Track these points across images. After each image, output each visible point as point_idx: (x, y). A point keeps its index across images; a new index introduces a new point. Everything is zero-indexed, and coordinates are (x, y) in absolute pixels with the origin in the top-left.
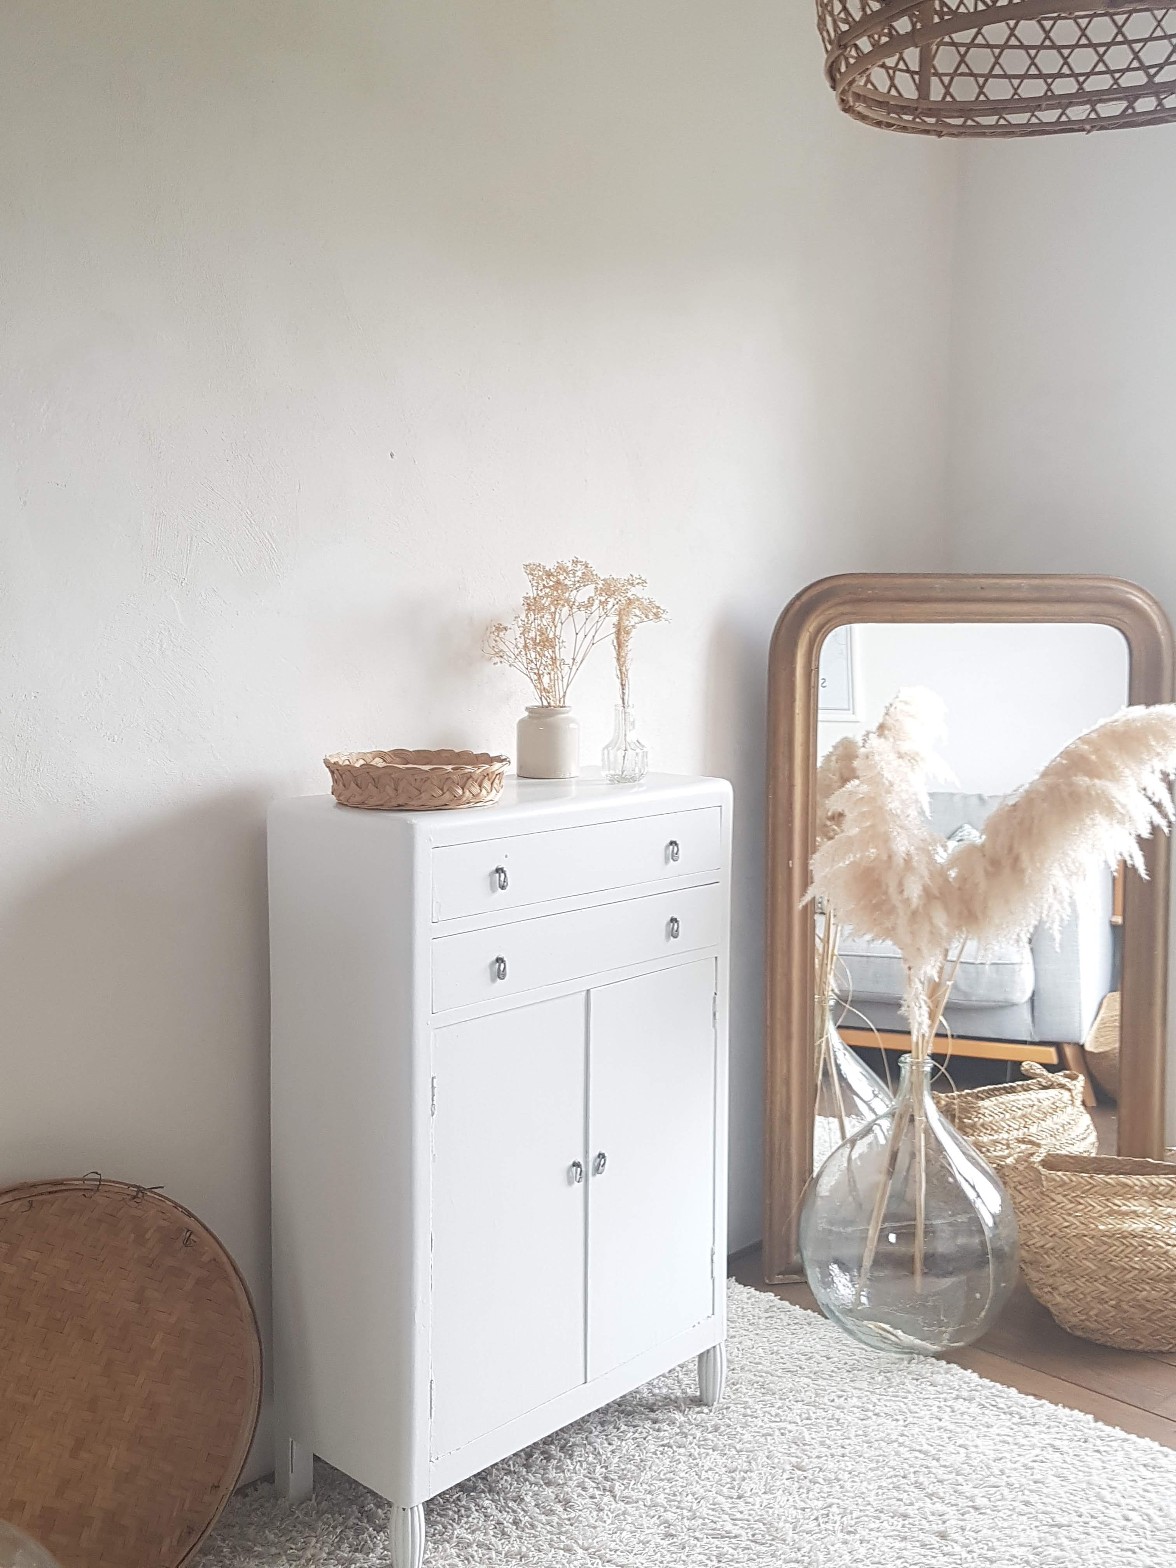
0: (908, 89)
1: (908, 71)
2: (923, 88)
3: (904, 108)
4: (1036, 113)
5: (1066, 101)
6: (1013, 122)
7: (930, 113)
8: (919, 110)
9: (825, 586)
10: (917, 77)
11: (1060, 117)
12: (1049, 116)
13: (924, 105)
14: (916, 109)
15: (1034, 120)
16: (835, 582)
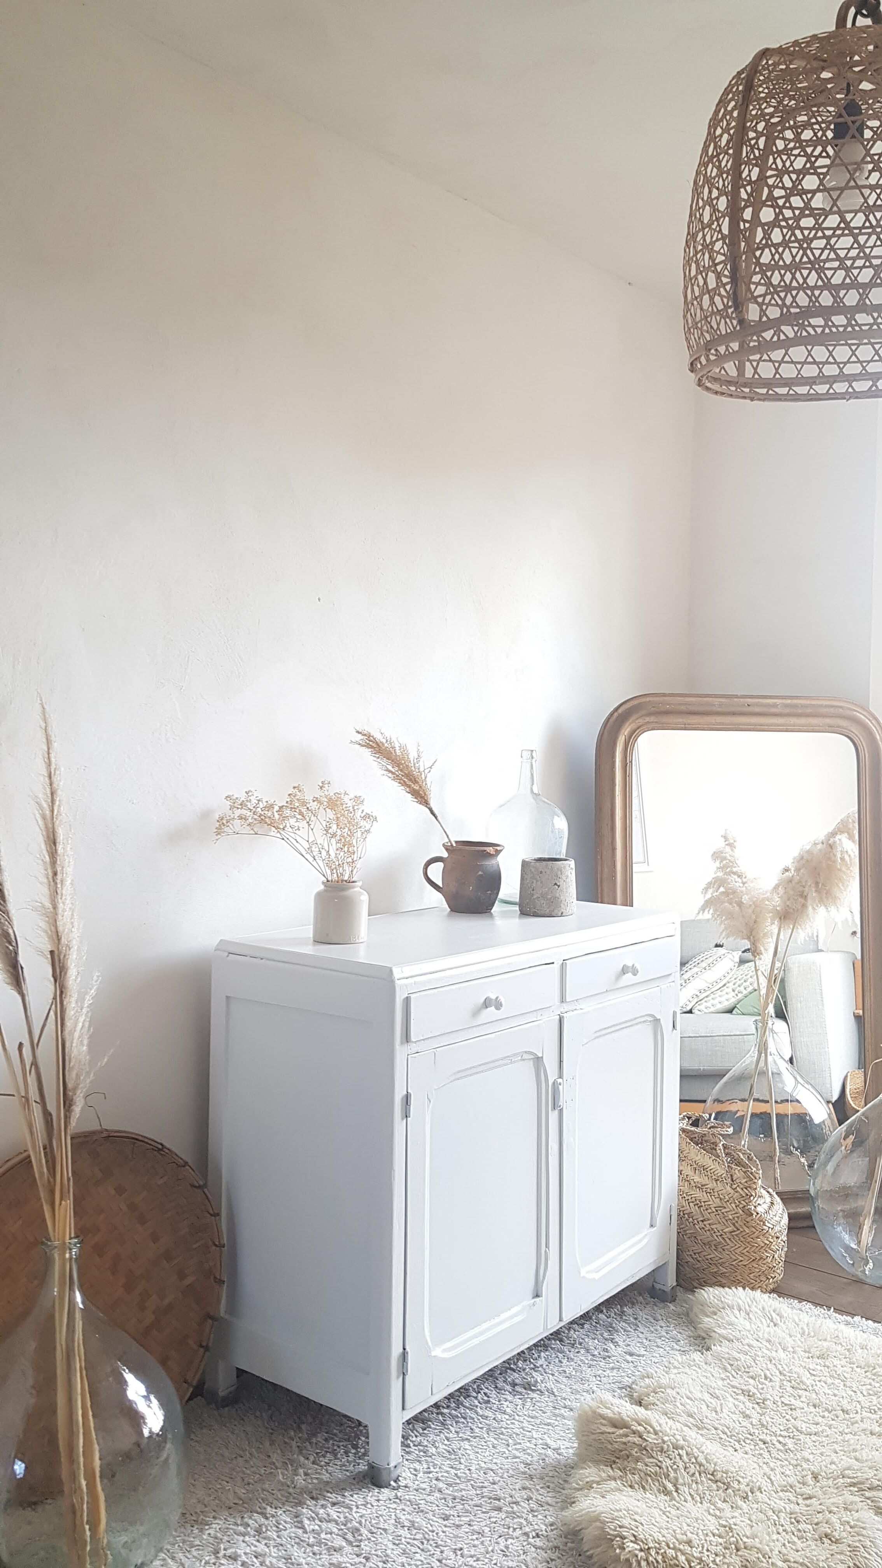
3: (730, 383)
4: (813, 387)
5: (831, 380)
6: (799, 392)
7: (743, 385)
8: (739, 384)
9: (635, 702)
11: (829, 390)
12: (822, 389)
13: (741, 380)
14: (737, 383)
15: (812, 391)
16: (643, 700)
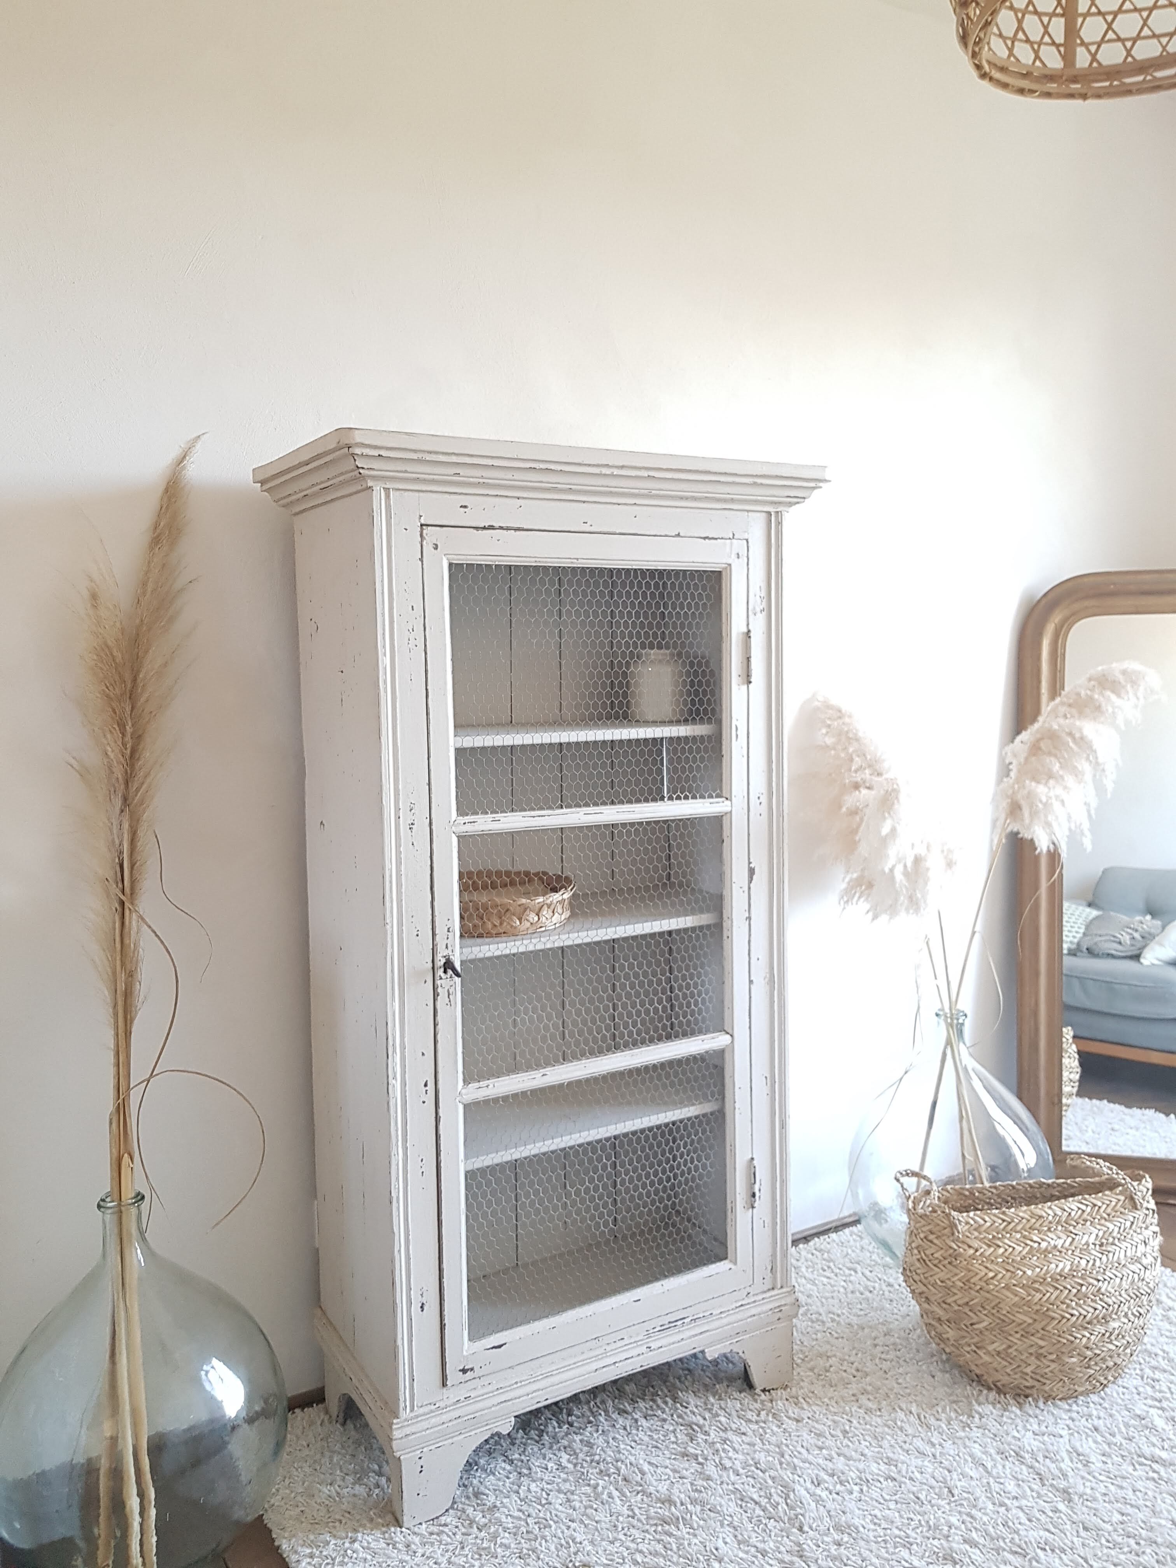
0: (1053, 60)
1: (1053, 43)
2: (1068, 58)
3: (1051, 77)
7: (1075, 79)
8: (1064, 78)
10: (1062, 49)
13: (1070, 72)
14: (1061, 77)
